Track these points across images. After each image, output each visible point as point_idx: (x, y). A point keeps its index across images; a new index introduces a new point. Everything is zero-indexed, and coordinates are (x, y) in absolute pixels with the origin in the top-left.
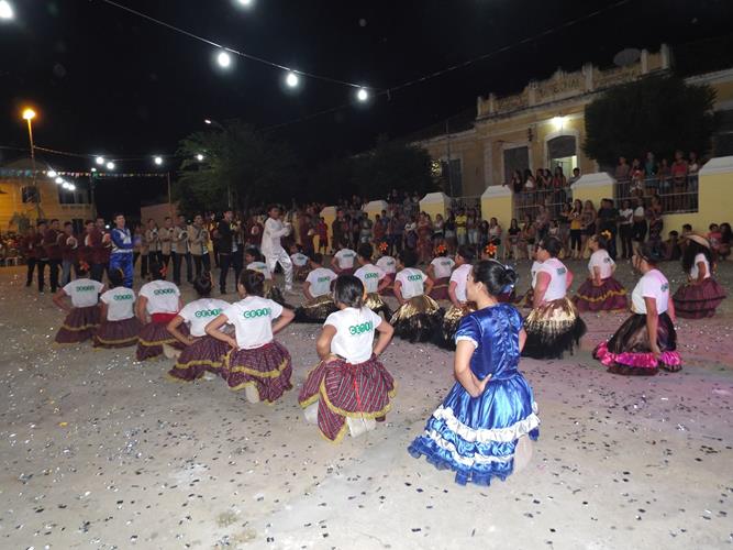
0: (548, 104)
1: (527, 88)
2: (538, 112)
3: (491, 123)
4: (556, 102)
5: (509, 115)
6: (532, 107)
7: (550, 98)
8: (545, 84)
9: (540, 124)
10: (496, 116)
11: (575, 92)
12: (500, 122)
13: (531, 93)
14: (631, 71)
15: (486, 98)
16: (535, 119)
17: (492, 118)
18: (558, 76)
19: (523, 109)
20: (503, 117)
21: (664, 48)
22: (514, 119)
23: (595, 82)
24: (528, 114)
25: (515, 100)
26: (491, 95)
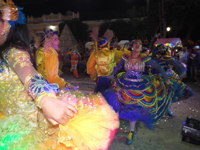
0: (49, 22)
1: (43, 16)
2: (46, 24)
3: (32, 25)
4: (51, 22)
5: (38, 23)
6: (45, 22)
7: (50, 20)
8: (48, 16)
9: (47, 27)
10: (34, 23)
11: (56, 20)
12: (35, 25)
13: (44, 18)
14: (70, 17)
15: (30, 17)
16: (45, 25)
17: (32, 23)
18: (52, 14)
19: (42, 22)
20: (35, 23)
21: (78, 12)
22: (39, 24)
23: (62, 18)
24: (43, 24)
25: (39, 19)
26: (32, 16)
